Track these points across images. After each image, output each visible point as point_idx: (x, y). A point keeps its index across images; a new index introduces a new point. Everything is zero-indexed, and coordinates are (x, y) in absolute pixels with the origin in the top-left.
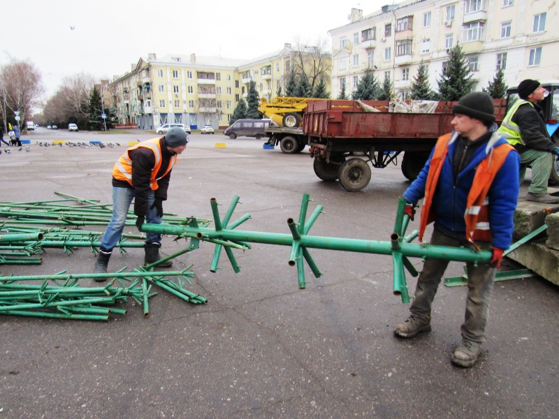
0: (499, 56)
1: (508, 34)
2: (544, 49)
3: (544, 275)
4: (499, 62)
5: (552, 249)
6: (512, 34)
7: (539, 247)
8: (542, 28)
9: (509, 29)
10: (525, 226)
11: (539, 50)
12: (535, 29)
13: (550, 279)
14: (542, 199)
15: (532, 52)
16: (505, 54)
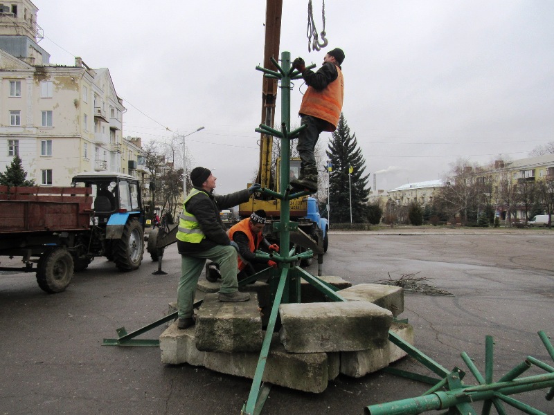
0: (10, 142)
1: (18, 122)
2: (54, 142)
3: (290, 385)
4: (11, 148)
5: (294, 353)
6: (22, 123)
7: (276, 355)
8: (50, 123)
9: (18, 119)
10: (257, 335)
11: (50, 142)
12: (44, 124)
13: (299, 388)
14: (235, 298)
15: (43, 143)
16: (17, 141)
